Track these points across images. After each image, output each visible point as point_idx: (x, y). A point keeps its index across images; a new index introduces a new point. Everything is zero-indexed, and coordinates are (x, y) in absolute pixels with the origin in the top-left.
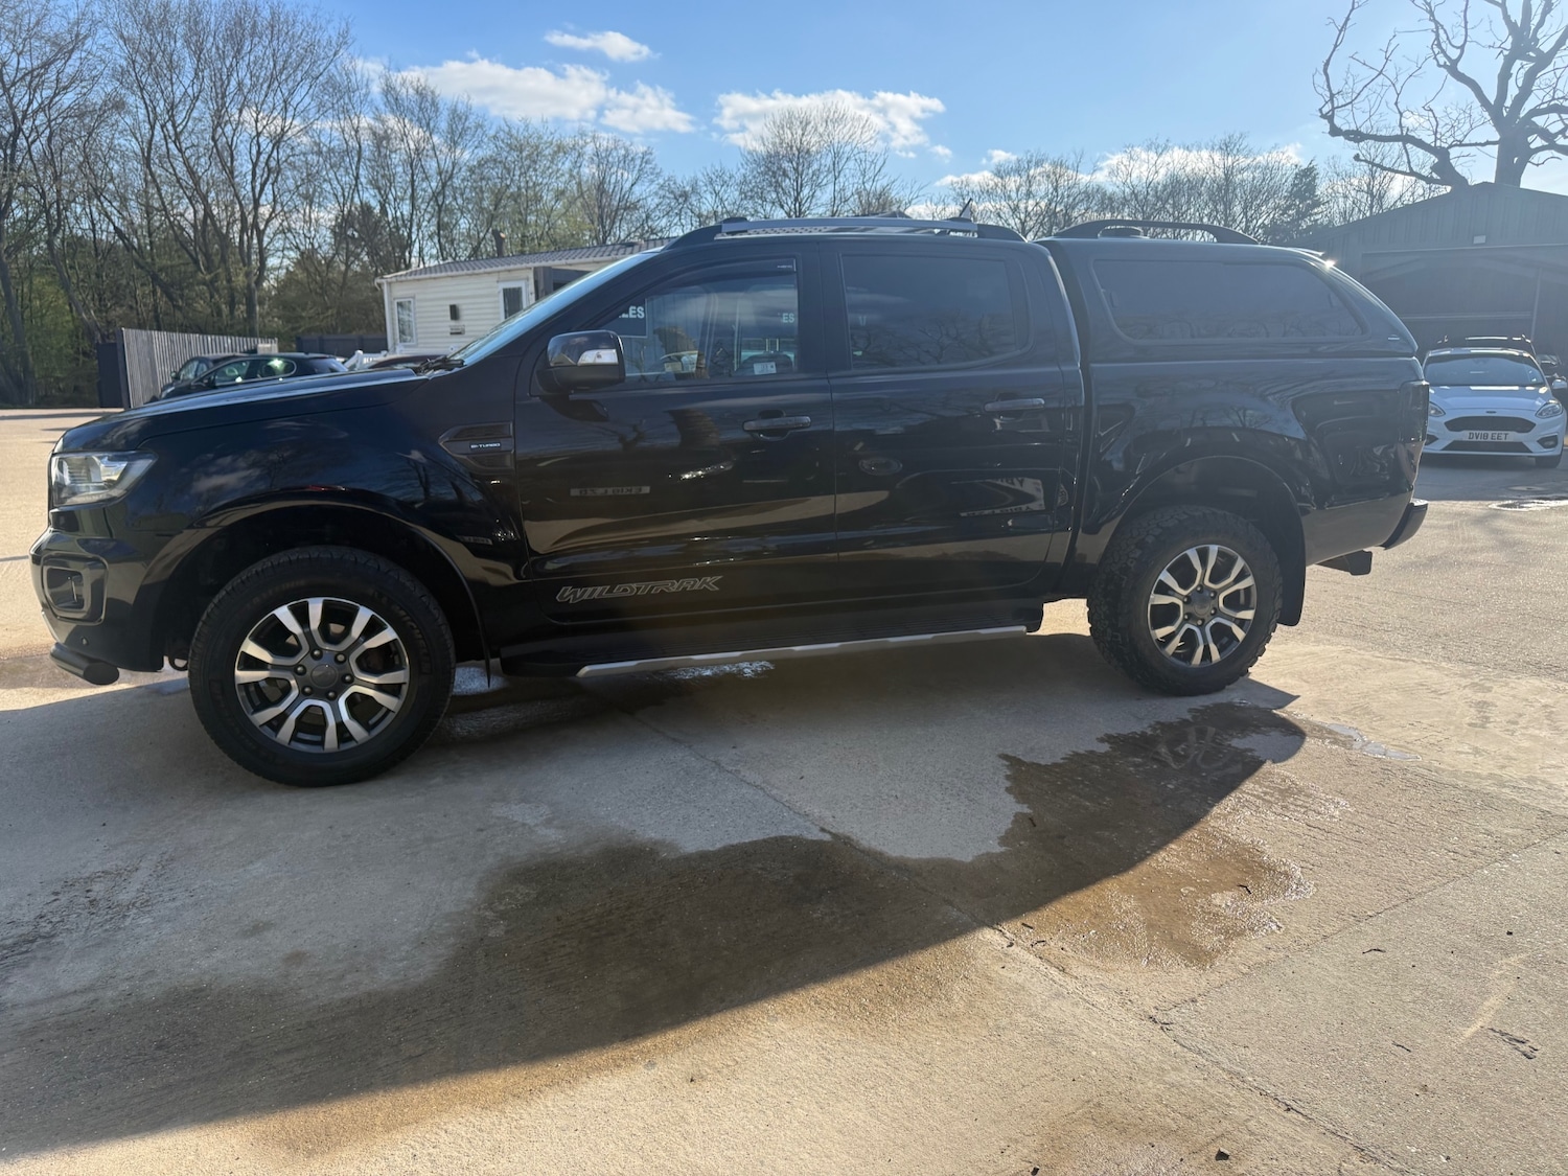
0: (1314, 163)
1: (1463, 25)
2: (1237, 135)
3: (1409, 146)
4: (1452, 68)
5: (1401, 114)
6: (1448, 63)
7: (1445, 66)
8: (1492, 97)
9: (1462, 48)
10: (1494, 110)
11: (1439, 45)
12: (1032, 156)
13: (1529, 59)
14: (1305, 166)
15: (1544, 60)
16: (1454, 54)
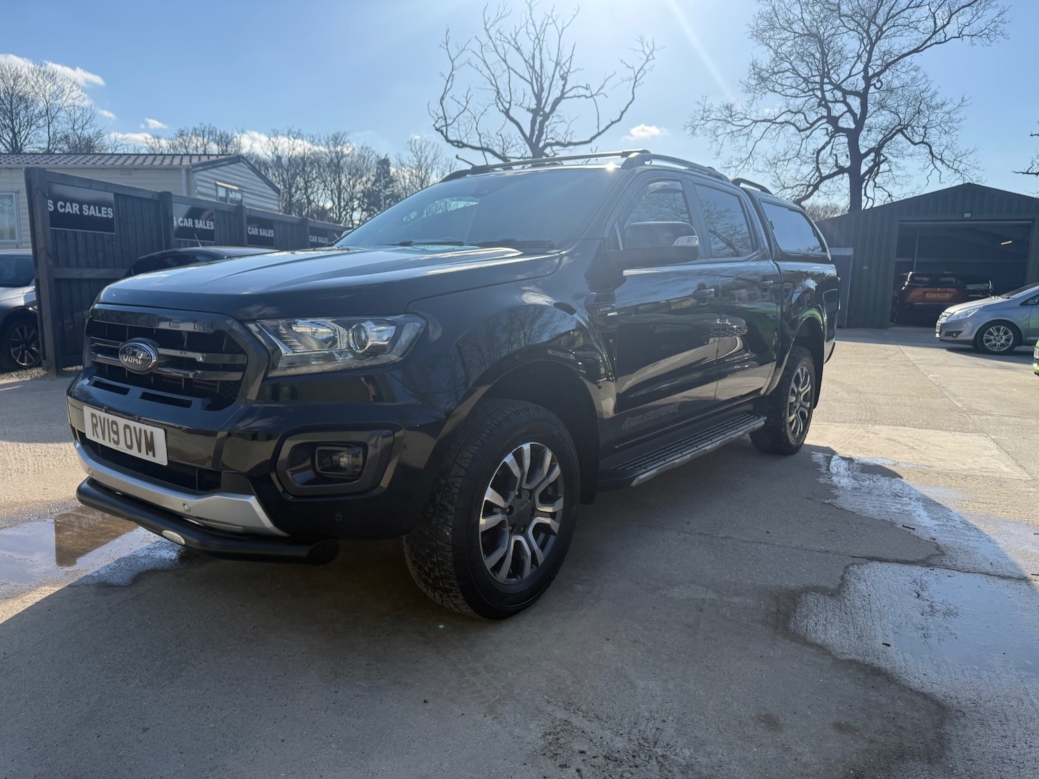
0: (388, 156)
1: (508, 89)
2: (342, 133)
3: (487, 154)
4: (507, 113)
5: (480, 135)
6: (504, 110)
7: (503, 111)
8: (528, 133)
9: (510, 103)
10: (528, 140)
11: (499, 99)
12: (205, 127)
13: (541, 116)
14: (383, 157)
15: (546, 117)
16: (507, 106)
